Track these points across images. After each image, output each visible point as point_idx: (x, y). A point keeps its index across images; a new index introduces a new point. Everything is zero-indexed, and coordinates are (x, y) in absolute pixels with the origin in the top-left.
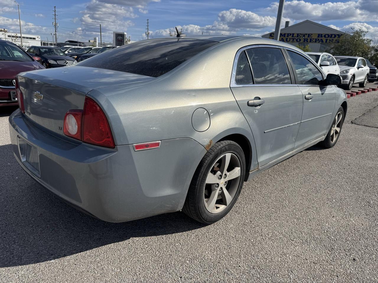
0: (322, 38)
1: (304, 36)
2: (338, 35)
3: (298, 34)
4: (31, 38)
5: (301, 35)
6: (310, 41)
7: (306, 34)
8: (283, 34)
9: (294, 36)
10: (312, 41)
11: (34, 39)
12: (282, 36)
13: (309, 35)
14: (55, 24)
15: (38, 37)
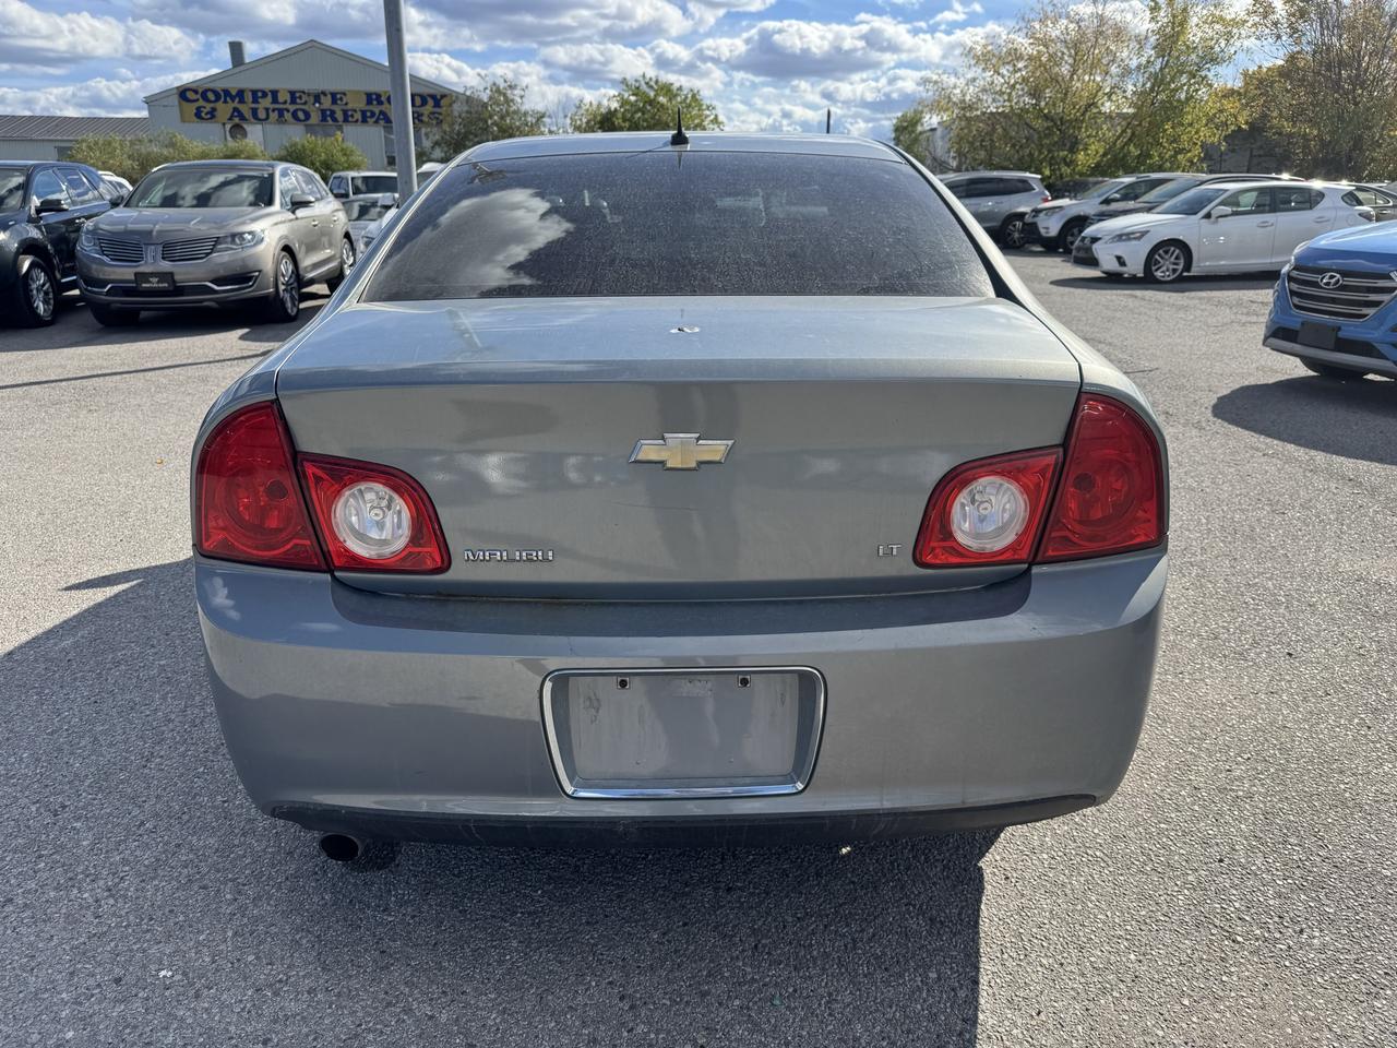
0: (383, 108)
1: (317, 98)
2: (433, 97)
3: (292, 93)
5: (304, 98)
6: (346, 120)
7: (324, 93)
8: (234, 93)
9: (281, 99)
10: (350, 119)
12: (233, 101)
13: (334, 95)
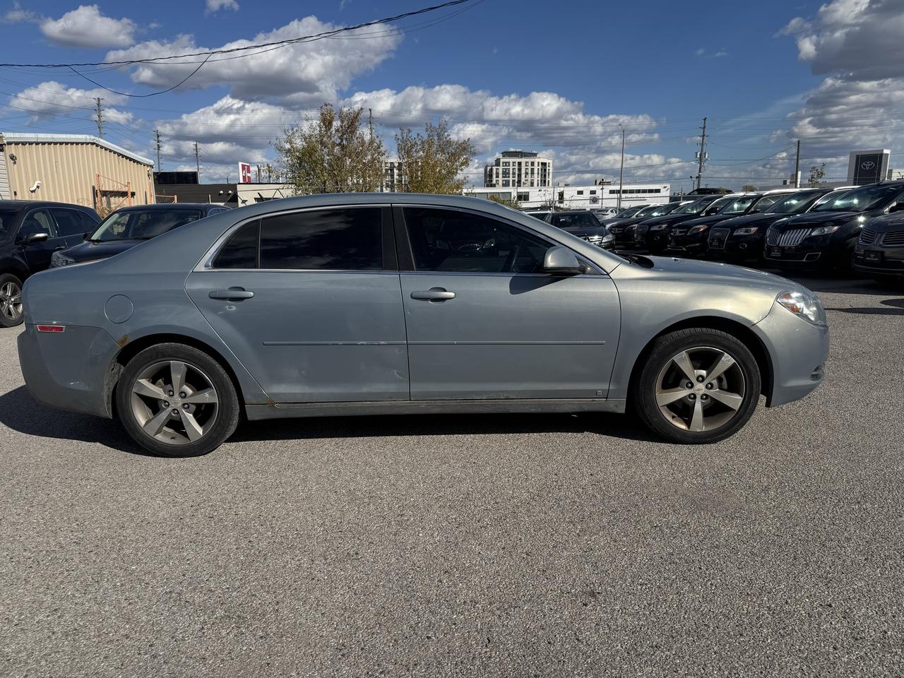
4: (651, 191)
11: (658, 191)
14: (701, 155)
15: (665, 187)
